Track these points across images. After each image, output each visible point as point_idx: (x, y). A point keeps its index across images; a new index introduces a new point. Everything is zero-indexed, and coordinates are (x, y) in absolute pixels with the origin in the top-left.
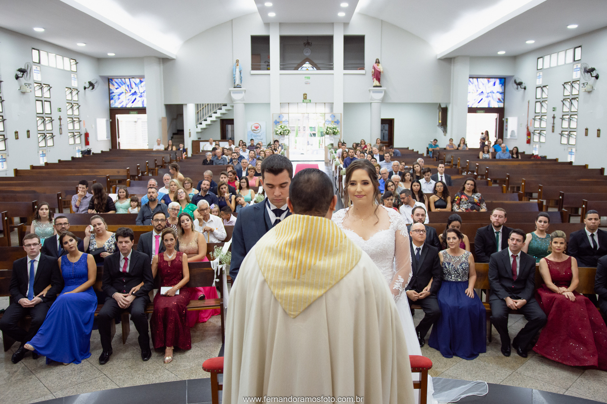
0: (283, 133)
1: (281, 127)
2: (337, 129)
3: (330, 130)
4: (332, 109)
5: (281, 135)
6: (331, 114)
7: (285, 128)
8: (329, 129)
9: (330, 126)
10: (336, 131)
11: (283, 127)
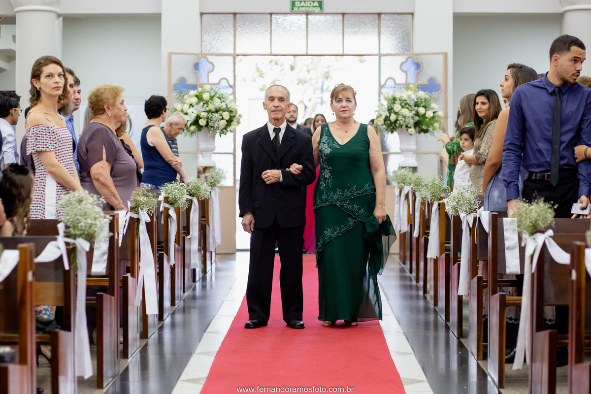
0: (208, 120)
1: (199, 98)
2: (434, 105)
3: (405, 111)
4: (406, 41)
5: (200, 128)
6: (403, 59)
7: (217, 103)
8: (397, 107)
9: (404, 95)
10: (429, 114)
11: (206, 96)
